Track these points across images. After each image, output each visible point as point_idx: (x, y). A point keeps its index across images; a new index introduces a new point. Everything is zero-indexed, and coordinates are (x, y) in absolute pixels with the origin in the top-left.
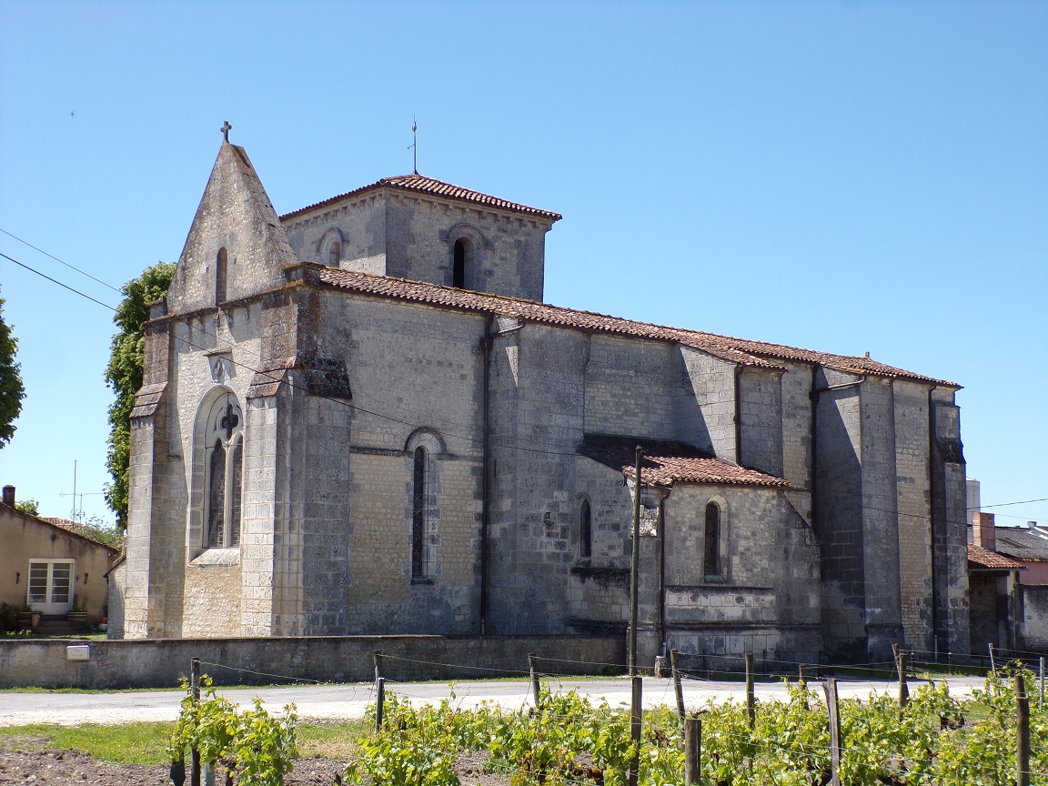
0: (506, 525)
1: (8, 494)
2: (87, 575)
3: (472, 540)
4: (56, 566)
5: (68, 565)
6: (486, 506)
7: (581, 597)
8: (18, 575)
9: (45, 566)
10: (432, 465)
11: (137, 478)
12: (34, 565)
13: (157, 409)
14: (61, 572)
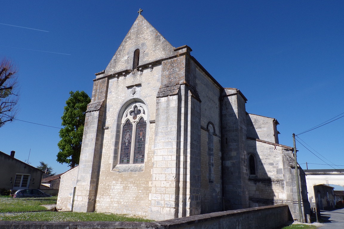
0: (234, 161)
1: (12, 153)
2: (34, 179)
3: (220, 166)
4: (24, 176)
5: (28, 176)
6: (223, 154)
7: (255, 189)
8: (12, 178)
9: (21, 175)
10: (211, 137)
11: (88, 135)
12: (17, 175)
13: (101, 108)
14: (26, 178)
